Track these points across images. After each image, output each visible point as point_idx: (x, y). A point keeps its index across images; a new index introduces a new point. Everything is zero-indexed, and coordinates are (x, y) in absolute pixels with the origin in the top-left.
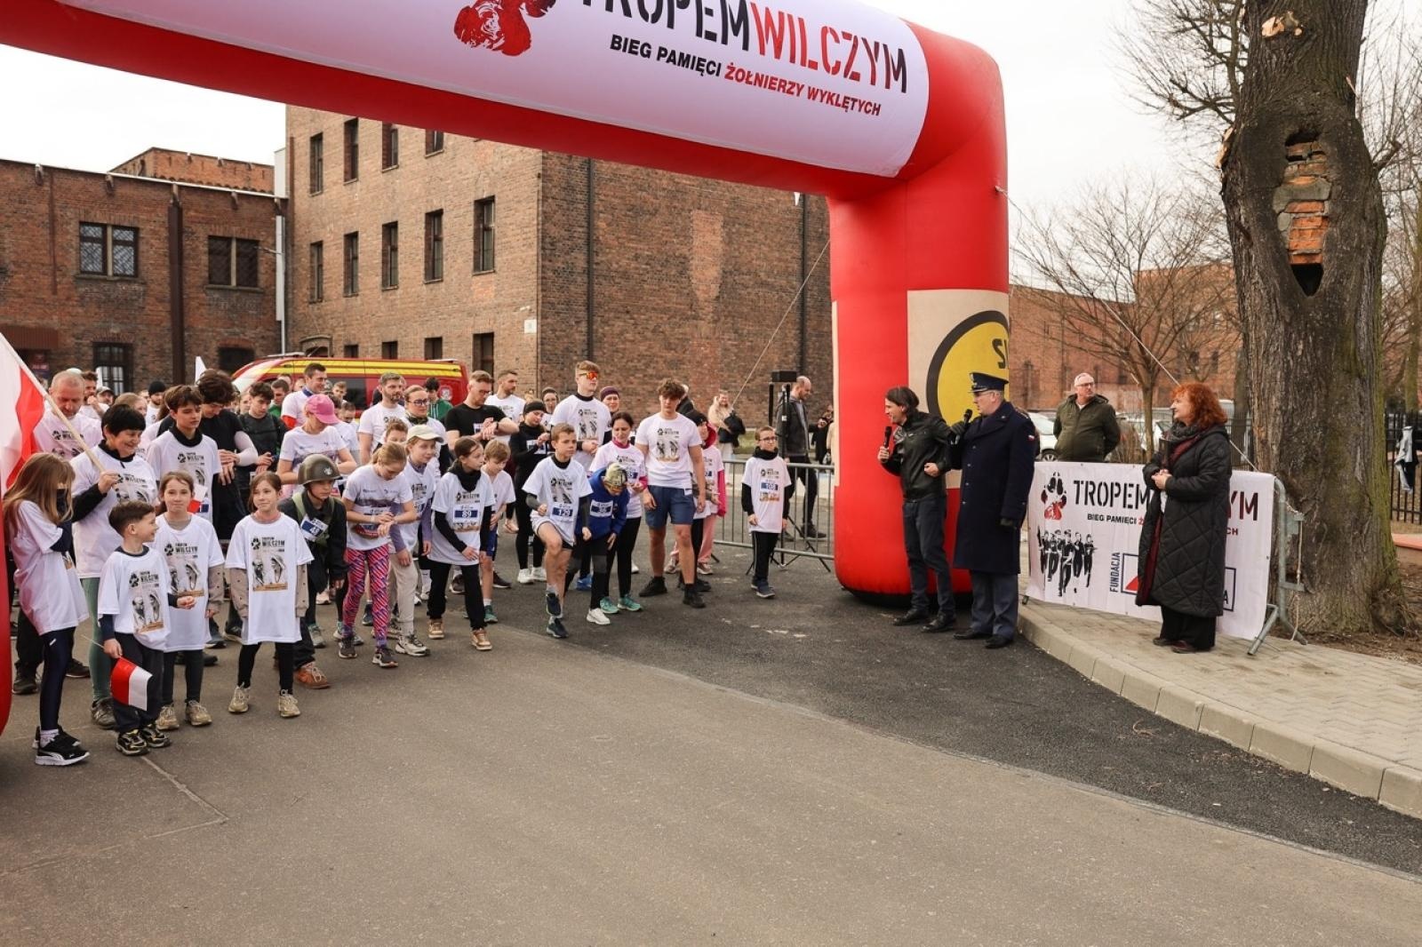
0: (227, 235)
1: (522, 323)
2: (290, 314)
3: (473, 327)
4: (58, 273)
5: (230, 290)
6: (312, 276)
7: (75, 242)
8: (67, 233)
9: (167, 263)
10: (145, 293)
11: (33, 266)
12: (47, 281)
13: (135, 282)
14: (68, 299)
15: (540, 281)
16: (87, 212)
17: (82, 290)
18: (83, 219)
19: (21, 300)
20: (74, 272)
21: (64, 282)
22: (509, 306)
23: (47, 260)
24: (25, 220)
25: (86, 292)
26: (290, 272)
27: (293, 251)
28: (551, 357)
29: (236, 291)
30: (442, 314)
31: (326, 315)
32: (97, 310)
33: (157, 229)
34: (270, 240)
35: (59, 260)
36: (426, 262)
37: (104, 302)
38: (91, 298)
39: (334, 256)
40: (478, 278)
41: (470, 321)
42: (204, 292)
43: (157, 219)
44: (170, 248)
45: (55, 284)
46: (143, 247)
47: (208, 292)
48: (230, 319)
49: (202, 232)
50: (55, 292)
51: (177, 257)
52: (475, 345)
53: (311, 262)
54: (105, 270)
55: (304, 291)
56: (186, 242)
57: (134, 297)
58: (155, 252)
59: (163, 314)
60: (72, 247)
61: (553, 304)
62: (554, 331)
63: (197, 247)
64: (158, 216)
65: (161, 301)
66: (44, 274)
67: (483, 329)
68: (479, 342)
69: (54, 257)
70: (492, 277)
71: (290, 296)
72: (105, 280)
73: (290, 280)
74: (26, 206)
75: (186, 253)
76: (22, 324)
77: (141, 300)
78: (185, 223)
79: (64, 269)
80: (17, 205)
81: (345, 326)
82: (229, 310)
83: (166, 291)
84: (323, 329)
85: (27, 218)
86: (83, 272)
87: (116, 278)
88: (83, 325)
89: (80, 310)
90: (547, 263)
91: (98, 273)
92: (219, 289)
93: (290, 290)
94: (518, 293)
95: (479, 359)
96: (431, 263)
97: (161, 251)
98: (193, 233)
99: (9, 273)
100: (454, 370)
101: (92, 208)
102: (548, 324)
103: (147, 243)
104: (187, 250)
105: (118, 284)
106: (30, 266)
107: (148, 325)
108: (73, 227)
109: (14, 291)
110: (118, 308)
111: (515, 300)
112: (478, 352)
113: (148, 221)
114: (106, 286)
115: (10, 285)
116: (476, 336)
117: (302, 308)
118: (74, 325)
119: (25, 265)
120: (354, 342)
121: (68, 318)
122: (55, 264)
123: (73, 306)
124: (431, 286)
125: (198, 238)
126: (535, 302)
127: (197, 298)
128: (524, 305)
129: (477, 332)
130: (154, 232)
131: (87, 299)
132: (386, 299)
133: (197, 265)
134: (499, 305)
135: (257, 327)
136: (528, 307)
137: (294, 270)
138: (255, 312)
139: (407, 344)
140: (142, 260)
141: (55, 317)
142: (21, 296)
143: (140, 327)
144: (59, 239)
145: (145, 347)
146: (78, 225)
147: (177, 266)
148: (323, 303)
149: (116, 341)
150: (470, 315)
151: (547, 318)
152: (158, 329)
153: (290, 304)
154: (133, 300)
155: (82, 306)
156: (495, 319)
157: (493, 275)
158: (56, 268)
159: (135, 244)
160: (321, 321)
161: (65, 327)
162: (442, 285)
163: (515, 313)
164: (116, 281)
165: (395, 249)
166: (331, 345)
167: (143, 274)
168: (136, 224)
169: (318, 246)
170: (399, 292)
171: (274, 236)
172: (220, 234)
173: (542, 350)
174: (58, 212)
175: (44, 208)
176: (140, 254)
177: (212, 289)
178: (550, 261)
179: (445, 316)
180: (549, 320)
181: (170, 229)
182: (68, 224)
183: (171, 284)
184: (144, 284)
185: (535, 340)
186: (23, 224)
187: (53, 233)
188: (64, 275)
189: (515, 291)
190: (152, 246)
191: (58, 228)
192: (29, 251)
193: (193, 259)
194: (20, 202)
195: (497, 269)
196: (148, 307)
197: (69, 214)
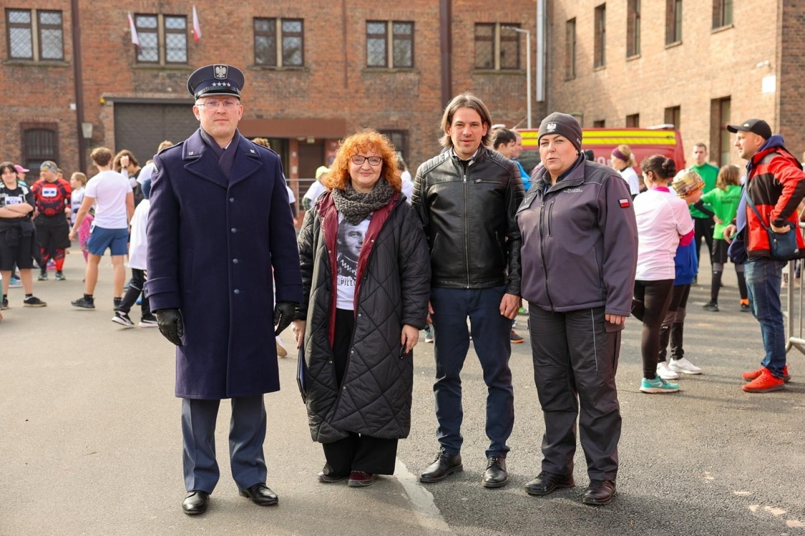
0: (491, 21)
1: (759, 81)
2: (549, 93)
3: (710, 91)
4: (349, 69)
5: (494, 74)
6: (568, 54)
7: (363, 38)
8: (356, 31)
9: (439, 52)
10: (419, 82)
11: (330, 64)
12: (340, 76)
13: (411, 72)
14: (357, 91)
15: (780, 31)
16: (372, 11)
17: (368, 82)
18: (369, 18)
19: (320, 95)
20: (361, 66)
21: (354, 76)
22: (747, 63)
23: (340, 58)
24: (323, 24)
25: (371, 84)
26: (550, 52)
27: (552, 30)
28: (793, 118)
29: (499, 74)
30: (681, 80)
31: (579, 91)
32: (380, 100)
33: (430, 20)
34: (531, 22)
35: (349, 56)
36: (667, 25)
37: (385, 93)
38: (375, 90)
39: (585, 31)
40: (715, 36)
41: (707, 85)
42: (471, 78)
43: (428, 11)
44: (441, 38)
45: (346, 78)
46: (418, 39)
47: (474, 77)
48: (494, 102)
49: (468, 20)
50: (346, 85)
51: (447, 46)
52: (712, 111)
53: (567, 39)
54: (386, 65)
55: (560, 70)
56: (455, 31)
57: (410, 87)
58: (428, 43)
59: (434, 101)
60: (360, 44)
61: (796, 56)
62: (797, 87)
63: (465, 34)
64: (430, 8)
65: (432, 88)
66: (338, 70)
67: (720, 94)
68: (717, 107)
69: (346, 55)
70: (731, 33)
71: (550, 76)
72: (386, 72)
73: (549, 60)
74: (325, 11)
75: (454, 42)
76: (322, 116)
77: (416, 89)
78: (454, 12)
79: (353, 64)
80: (317, 10)
81: (594, 101)
82: (493, 94)
83: (438, 79)
84: (576, 106)
85: (326, 21)
86: (369, 67)
87: (395, 70)
88: (369, 114)
89: (366, 101)
90: (790, 9)
91: (381, 67)
92: (483, 74)
93: (549, 70)
94: (757, 48)
95: (717, 126)
96: (672, 26)
97: (433, 42)
98: (461, 21)
99: (312, 72)
100: (668, 137)
101: (376, 7)
102: (790, 80)
103: (422, 34)
104: (456, 38)
105: (397, 75)
106: (327, 64)
107: (421, 112)
108: (361, 25)
109: (316, 88)
110: (397, 97)
111: (753, 56)
112: (717, 118)
113: (422, 14)
114: (387, 77)
115: (312, 82)
116: (713, 101)
117: (560, 87)
118: (362, 115)
119: (324, 64)
120: (601, 118)
121: (357, 109)
122: (346, 61)
123: (361, 98)
124: (671, 50)
125: (465, 26)
126: (774, 57)
127: (465, 84)
128: (763, 60)
129: (714, 97)
130: (427, 24)
131: (372, 91)
132: (630, 69)
133: (465, 52)
134: (737, 64)
135: (518, 109)
136: (767, 62)
137: (553, 49)
138: (516, 94)
139: (648, 115)
140: (417, 51)
141: (346, 109)
142: (320, 92)
143: (416, 114)
144: (349, 38)
145: (419, 132)
146: (364, 23)
147: (446, 54)
148: (577, 80)
149: (395, 128)
150: (707, 78)
151: (788, 73)
152: (431, 115)
153: (549, 84)
154: (409, 89)
155: (368, 97)
156: (732, 80)
157: (732, 31)
158: (347, 64)
159: (412, 37)
160: (574, 98)
161: (354, 117)
162: (681, 48)
163: (754, 72)
164: (396, 73)
165: (638, 17)
166: (582, 122)
167: (418, 64)
168: (412, 18)
169: (573, 21)
170: (641, 61)
171: (535, 17)
172: (484, 20)
173: (782, 110)
174: (349, 13)
175: (338, 11)
176: (416, 46)
177: (478, 74)
178: (794, 6)
179: (684, 82)
180: (791, 76)
181: (441, 20)
182: (356, 23)
183: (442, 72)
184: (419, 73)
185: (773, 100)
186: (322, 27)
187: (345, 33)
188: (353, 71)
189: (753, 46)
190: (425, 37)
191: (349, 27)
192: (327, 50)
193: (461, 46)
194: (320, 8)
195: (735, 24)
196: (422, 95)
197: (357, 14)
